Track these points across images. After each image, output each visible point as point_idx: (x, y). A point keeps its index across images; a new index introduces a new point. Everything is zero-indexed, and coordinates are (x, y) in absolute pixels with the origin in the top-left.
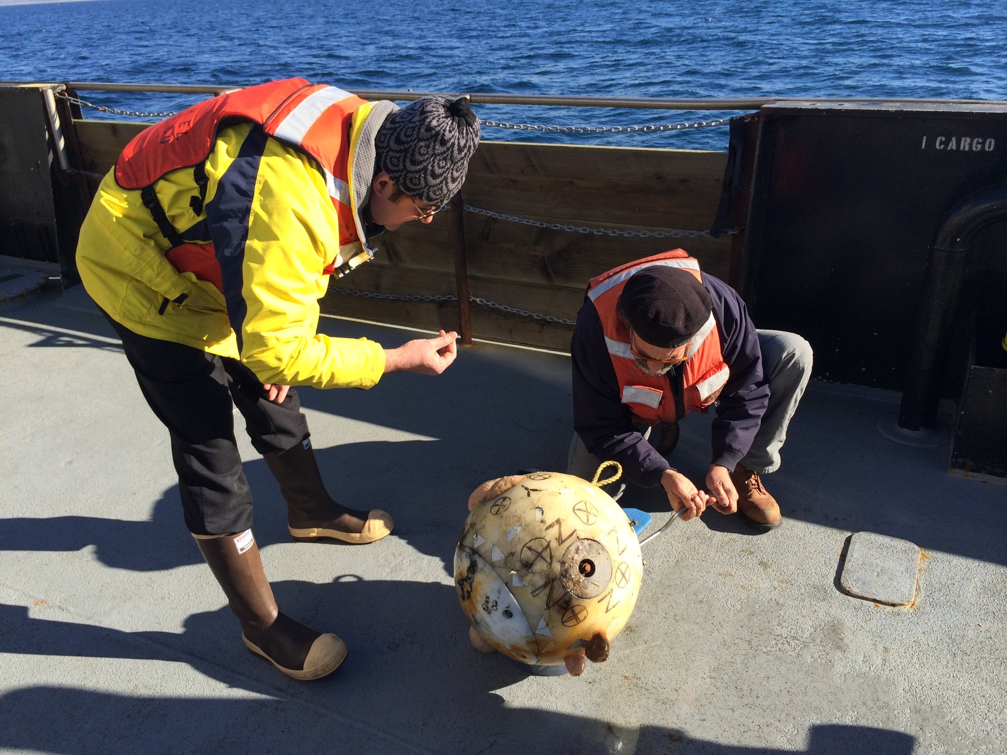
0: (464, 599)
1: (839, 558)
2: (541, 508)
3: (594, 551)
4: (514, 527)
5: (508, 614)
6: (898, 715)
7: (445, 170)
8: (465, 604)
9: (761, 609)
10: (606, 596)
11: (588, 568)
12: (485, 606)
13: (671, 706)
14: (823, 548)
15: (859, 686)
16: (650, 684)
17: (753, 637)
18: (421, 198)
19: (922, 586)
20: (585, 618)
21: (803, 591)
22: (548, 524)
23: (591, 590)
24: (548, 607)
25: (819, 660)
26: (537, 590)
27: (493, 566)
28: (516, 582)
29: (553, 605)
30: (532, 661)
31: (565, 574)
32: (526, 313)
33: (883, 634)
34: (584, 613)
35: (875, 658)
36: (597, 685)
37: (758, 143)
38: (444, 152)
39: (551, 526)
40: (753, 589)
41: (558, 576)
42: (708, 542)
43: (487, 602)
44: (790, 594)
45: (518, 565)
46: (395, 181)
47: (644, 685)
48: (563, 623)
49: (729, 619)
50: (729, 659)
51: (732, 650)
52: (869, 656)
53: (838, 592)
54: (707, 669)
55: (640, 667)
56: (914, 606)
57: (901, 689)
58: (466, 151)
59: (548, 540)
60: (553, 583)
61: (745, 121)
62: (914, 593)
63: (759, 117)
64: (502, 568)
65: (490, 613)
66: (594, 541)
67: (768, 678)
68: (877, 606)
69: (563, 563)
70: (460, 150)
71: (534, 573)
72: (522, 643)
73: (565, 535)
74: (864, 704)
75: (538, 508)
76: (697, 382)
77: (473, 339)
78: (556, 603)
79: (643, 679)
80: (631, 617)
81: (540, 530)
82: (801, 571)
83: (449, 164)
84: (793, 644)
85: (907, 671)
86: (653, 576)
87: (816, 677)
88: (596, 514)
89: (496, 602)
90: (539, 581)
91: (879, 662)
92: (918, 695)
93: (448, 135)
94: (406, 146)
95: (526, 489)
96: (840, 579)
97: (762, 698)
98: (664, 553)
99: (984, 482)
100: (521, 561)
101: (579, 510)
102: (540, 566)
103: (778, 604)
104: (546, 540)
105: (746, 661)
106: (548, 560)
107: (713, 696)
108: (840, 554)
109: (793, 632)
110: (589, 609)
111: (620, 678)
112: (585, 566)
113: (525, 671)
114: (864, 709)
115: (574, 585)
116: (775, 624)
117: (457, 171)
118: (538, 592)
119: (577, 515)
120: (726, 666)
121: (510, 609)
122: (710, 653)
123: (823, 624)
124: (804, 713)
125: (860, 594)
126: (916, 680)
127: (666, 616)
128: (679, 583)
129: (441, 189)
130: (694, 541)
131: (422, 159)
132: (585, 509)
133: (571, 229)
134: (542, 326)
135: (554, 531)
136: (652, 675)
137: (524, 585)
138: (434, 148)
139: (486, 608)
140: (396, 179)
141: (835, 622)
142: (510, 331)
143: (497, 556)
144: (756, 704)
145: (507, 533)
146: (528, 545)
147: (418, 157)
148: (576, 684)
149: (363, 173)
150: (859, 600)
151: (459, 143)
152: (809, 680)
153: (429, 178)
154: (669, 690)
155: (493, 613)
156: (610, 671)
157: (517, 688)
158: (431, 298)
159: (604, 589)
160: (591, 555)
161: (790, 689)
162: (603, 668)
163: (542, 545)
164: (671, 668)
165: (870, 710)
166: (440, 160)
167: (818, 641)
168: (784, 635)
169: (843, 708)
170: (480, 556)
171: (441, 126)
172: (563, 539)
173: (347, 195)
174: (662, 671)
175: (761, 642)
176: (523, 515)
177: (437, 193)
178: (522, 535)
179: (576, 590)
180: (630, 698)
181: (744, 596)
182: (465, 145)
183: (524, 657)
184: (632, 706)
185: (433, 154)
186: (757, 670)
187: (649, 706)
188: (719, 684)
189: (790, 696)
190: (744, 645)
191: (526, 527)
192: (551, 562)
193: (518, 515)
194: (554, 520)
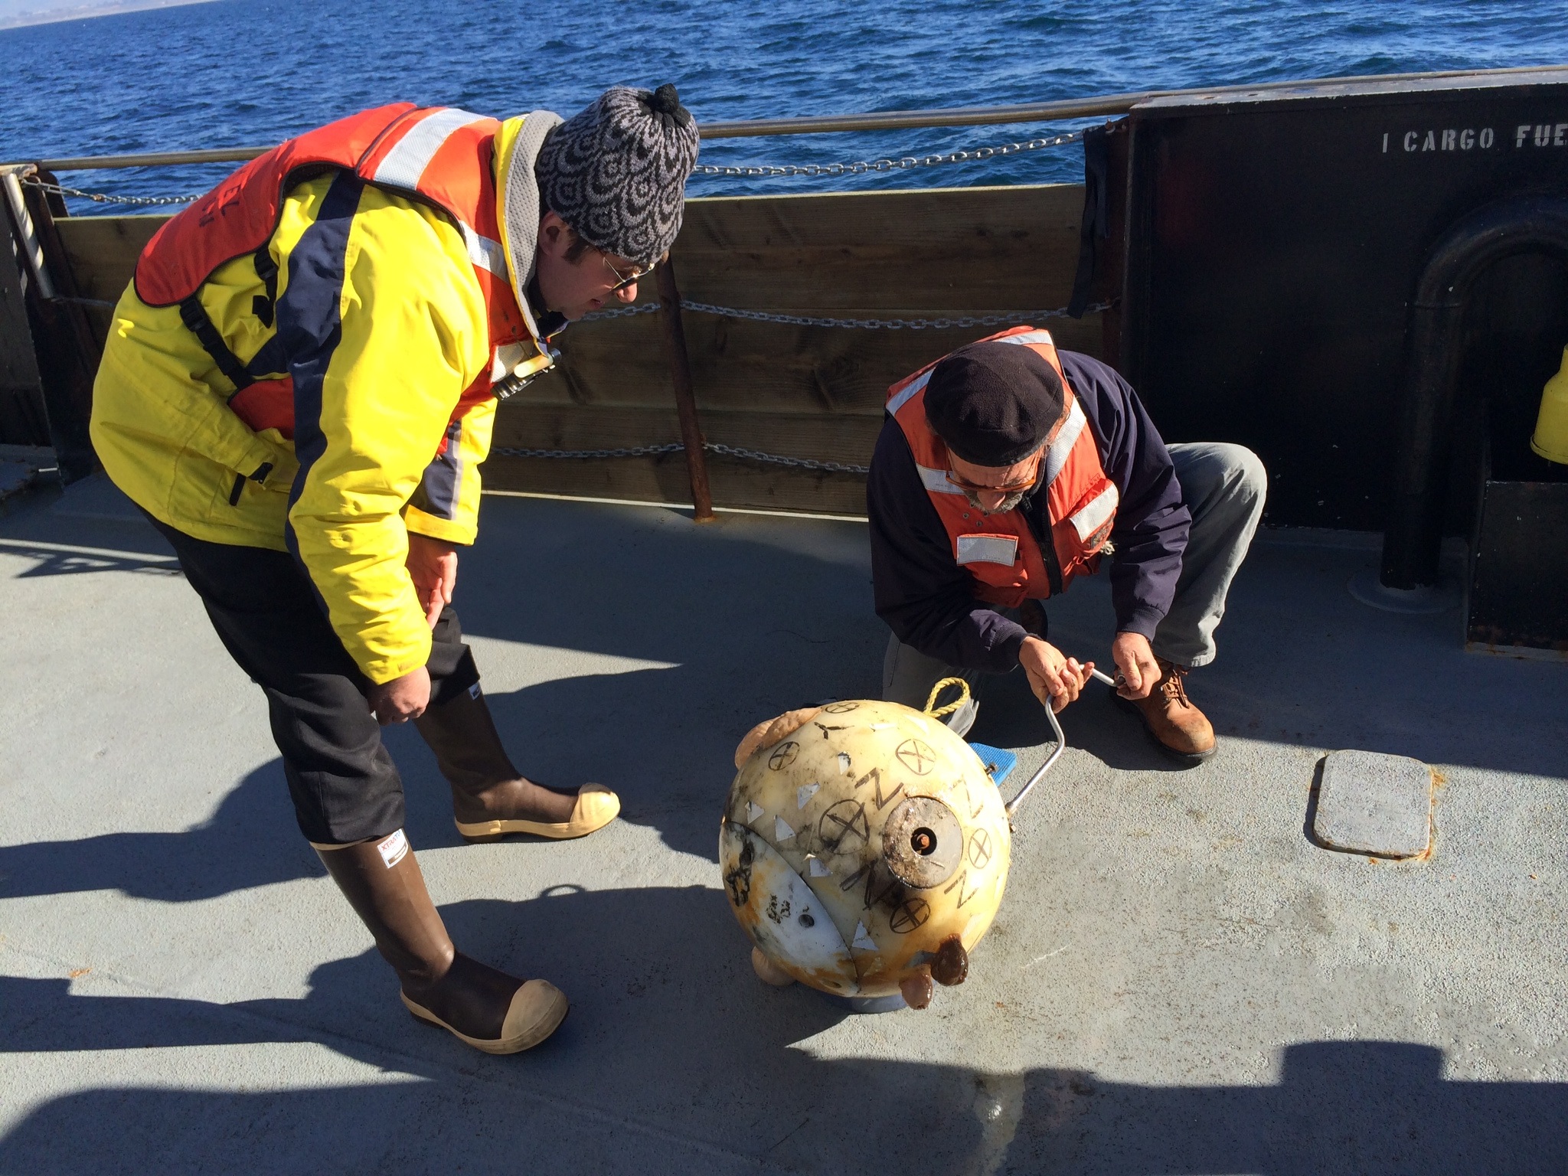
0: (738, 904)
1: (1308, 793)
2: (846, 755)
3: (932, 814)
5: (807, 921)
6: (1419, 1024)
7: (649, 199)
8: (740, 911)
9: (1196, 881)
10: (957, 882)
11: (925, 841)
12: (770, 912)
13: (1072, 1041)
14: (1282, 780)
15: (1356, 982)
16: (1037, 1011)
17: (1188, 925)
18: (615, 250)
19: (1438, 825)
20: (926, 918)
21: (1257, 848)
22: (859, 778)
23: (932, 874)
24: (868, 906)
25: (1292, 950)
26: (849, 880)
27: (779, 849)
28: (815, 871)
29: (876, 902)
30: (850, 992)
31: (890, 852)
32: (792, 461)
33: (1386, 903)
34: (925, 910)
35: (1377, 940)
36: (955, 1020)
37: (1130, 165)
38: (645, 169)
39: (863, 781)
40: (1181, 853)
41: (880, 857)
42: (1106, 788)
43: (774, 905)
44: (1238, 855)
45: (817, 844)
46: (571, 223)
47: (1027, 1013)
48: (893, 928)
49: (1149, 902)
50: (1154, 962)
51: (1158, 948)
52: (1368, 938)
53: (1312, 846)
54: (1123, 980)
55: (1019, 986)
56: (1430, 857)
57: (1422, 983)
58: (678, 166)
59: (861, 803)
60: (873, 867)
61: (1109, 132)
62: (1428, 836)
63: (1127, 125)
64: (792, 850)
65: (779, 922)
66: (932, 799)
67: (1216, 985)
68: (1373, 861)
69: (886, 836)
70: (670, 165)
71: (842, 855)
72: (831, 964)
73: (886, 792)
74: (1367, 1011)
75: (842, 754)
76: (1071, 514)
77: (714, 509)
78: (879, 898)
79: (1024, 1004)
80: (998, 912)
81: (848, 788)
82: (1252, 819)
83: (654, 190)
84: (1250, 930)
85: (1428, 955)
86: (1026, 846)
87: (1289, 977)
88: (932, 757)
89: (788, 904)
90: (851, 865)
91: (1383, 945)
92: (1448, 991)
93: (648, 141)
94: (584, 164)
95: (822, 727)
96: (1313, 825)
97: (1210, 1016)
98: (1040, 809)
99: (1520, 658)
100: (821, 838)
101: (905, 753)
102: (851, 843)
103: (1221, 872)
104: (858, 803)
105: (1180, 963)
106: (863, 832)
107: (1135, 1020)
108: (1309, 787)
109: (1248, 911)
110: (932, 904)
111: (990, 1006)
112: (921, 838)
113: (841, 1009)
114: (1367, 1019)
115: (906, 869)
116: (1220, 902)
117: (668, 203)
118: (850, 884)
119: (902, 761)
120: (1151, 972)
121: (810, 913)
122: (1125, 955)
123: (1293, 896)
124: (1276, 1033)
125: (1346, 846)
126: (1442, 967)
127: (1053, 906)
128: (1067, 852)
129: (645, 233)
130: (1084, 787)
131: (611, 182)
132: (914, 751)
133: (851, 324)
134: (820, 478)
135: (869, 788)
136: (1039, 996)
137: (829, 875)
138: (628, 164)
139: (773, 915)
140: (573, 220)
141: (1312, 891)
142: (771, 491)
143: (784, 833)
144: (1201, 1027)
145: (796, 796)
146: (829, 813)
147: (604, 180)
148: (924, 1021)
149: (522, 222)
150: (1346, 855)
151: (667, 154)
152: (1279, 983)
153: (625, 213)
154: (1067, 1017)
155: (784, 921)
156: (974, 998)
157: (833, 1036)
158: (643, 450)
159: (953, 872)
160: (928, 820)
161: (1251, 999)
162: (961, 993)
163: (851, 811)
164: (1067, 983)
165: (1376, 1019)
166: (639, 183)
167: (1288, 923)
168: (1236, 918)
169: (1335, 1021)
170: (758, 835)
171: (636, 127)
172: (884, 799)
173: (501, 261)
174: (1054, 989)
175: (1201, 931)
176: (818, 767)
177: (641, 240)
178: (820, 798)
179: (909, 876)
180: (1008, 1035)
181: (1168, 865)
182: (677, 156)
183: (838, 986)
184: (1012, 1047)
185: (628, 174)
186: (1199, 974)
187: (1039, 1044)
188: (1143, 1001)
189: (1252, 1010)
190: (1175, 938)
191: (826, 785)
192: (868, 835)
193: (812, 767)
194: (867, 771)
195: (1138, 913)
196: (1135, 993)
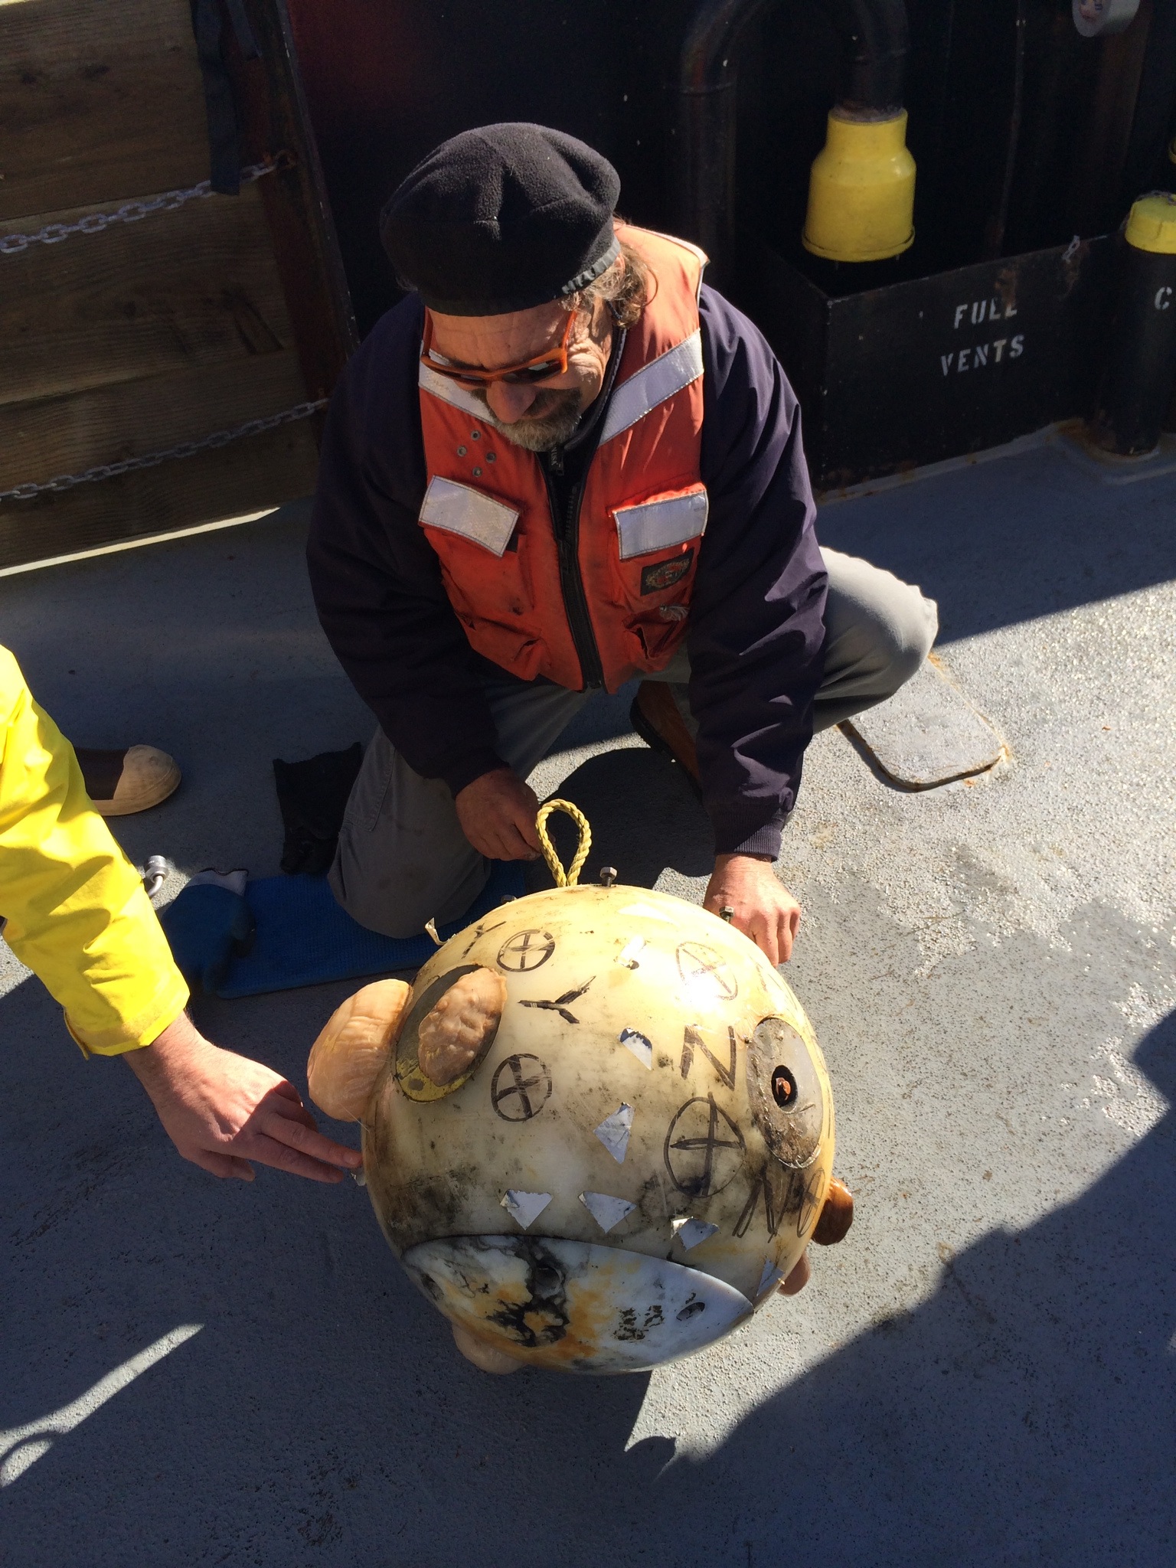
4: (609, 1120)
9: (842, 900)
16: (850, 1177)
17: (887, 961)
19: (982, 711)
21: (858, 825)
22: (677, 1060)
27: (612, 1240)
35: (1058, 873)
39: (687, 1060)
44: (851, 844)
45: (677, 1199)
49: (823, 955)
50: (900, 1029)
51: (887, 1009)
52: (1050, 876)
53: (904, 795)
54: (893, 1073)
56: (1009, 752)
57: (1138, 900)
59: (705, 1096)
60: (765, 1178)
62: (986, 727)
64: (640, 1230)
67: (981, 1018)
68: (968, 783)
74: (1128, 962)
81: (674, 1085)
84: (946, 930)
85: (1113, 864)
87: (1030, 965)
90: (736, 1196)
91: (1069, 876)
95: (545, 1005)
96: (883, 769)
97: (1013, 1061)
100: (680, 1187)
102: (726, 1164)
103: (854, 874)
104: (702, 1099)
105: (926, 1015)
106: (733, 1138)
107: (952, 1117)
109: (923, 908)
114: (1139, 971)
116: (888, 912)
118: (745, 1221)
120: (910, 1044)
123: (943, 864)
125: (935, 779)
126: (1136, 871)
137: (714, 1230)
141: (954, 849)
144: (1018, 1082)
150: (940, 788)
152: (1031, 978)
165: (1145, 967)
168: (922, 925)
175: (905, 960)
176: (606, 1077)
178: (643, 1127)
186: (954, 1016)
187: (894, 1219)
188: (937, 1086)
189: (1039, 1029)
190: (891, 985)
191: (639, 1100)
192: (741, 1138)
193: (594, 1085)
194: (680, 1043)
195: (827, 976)
196: (919, 1083)
